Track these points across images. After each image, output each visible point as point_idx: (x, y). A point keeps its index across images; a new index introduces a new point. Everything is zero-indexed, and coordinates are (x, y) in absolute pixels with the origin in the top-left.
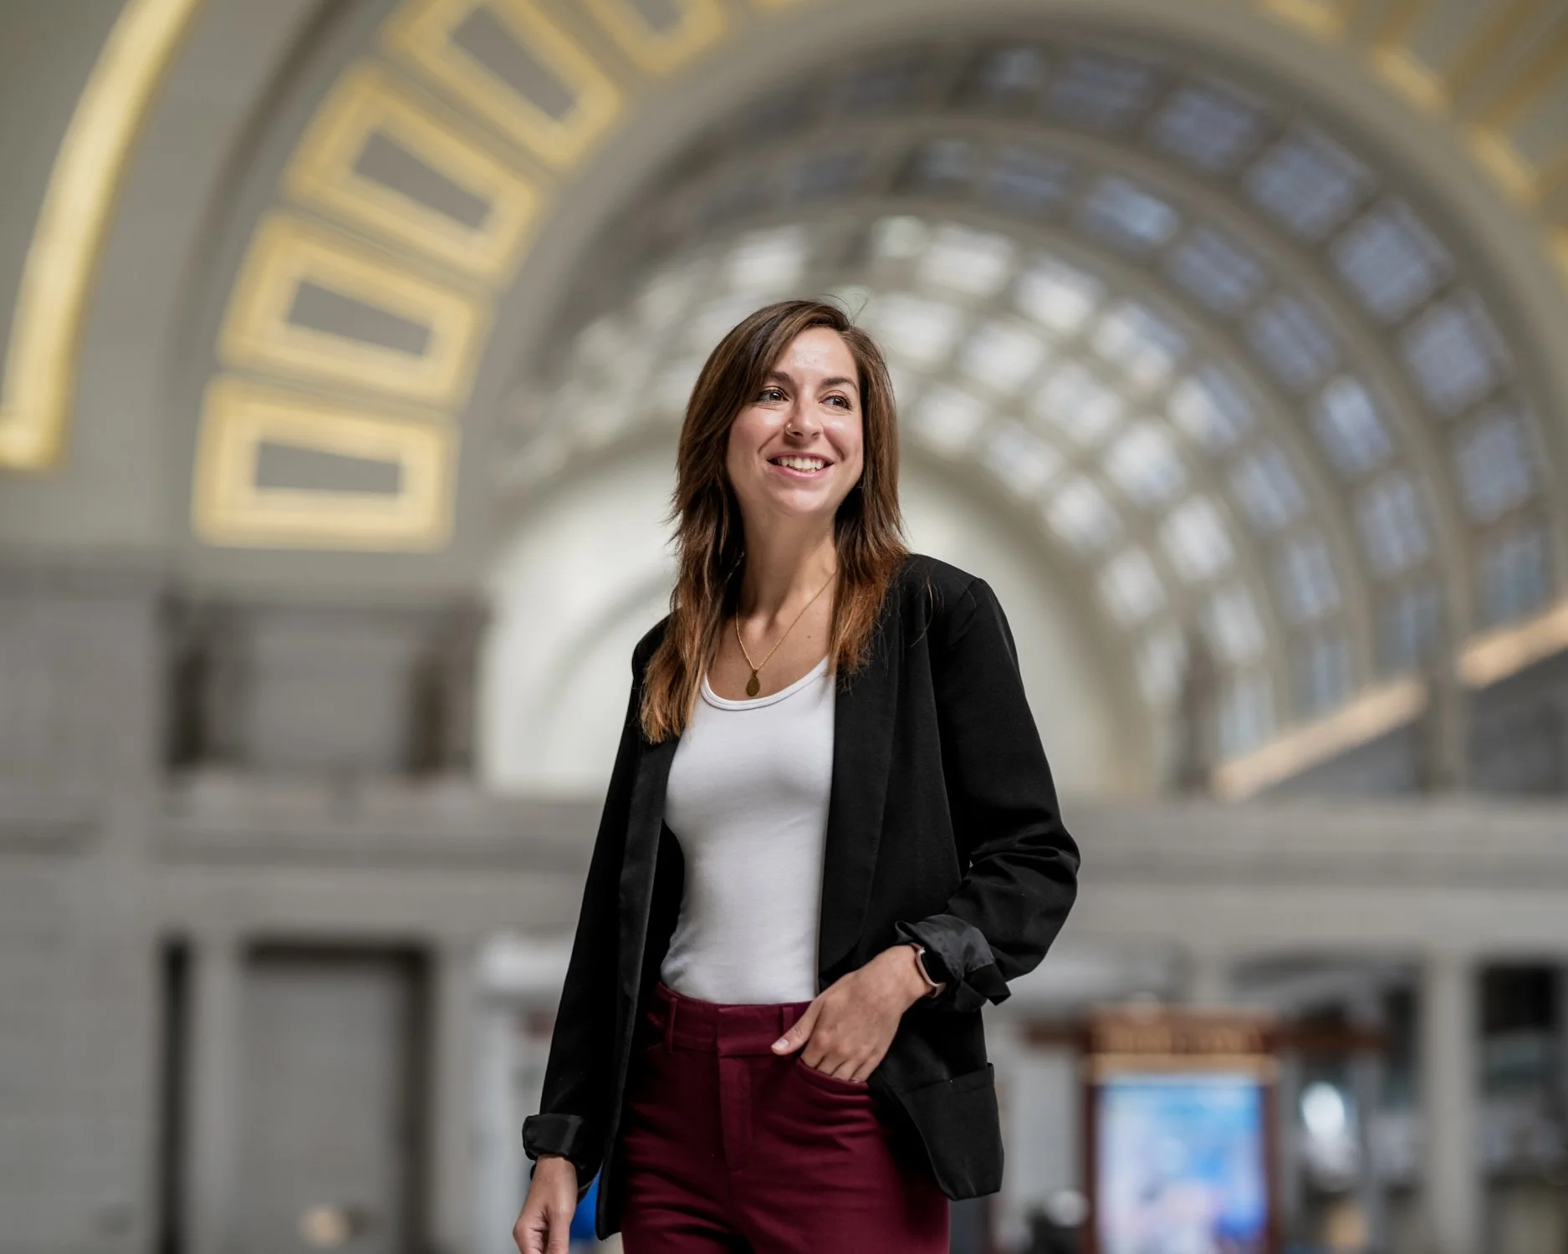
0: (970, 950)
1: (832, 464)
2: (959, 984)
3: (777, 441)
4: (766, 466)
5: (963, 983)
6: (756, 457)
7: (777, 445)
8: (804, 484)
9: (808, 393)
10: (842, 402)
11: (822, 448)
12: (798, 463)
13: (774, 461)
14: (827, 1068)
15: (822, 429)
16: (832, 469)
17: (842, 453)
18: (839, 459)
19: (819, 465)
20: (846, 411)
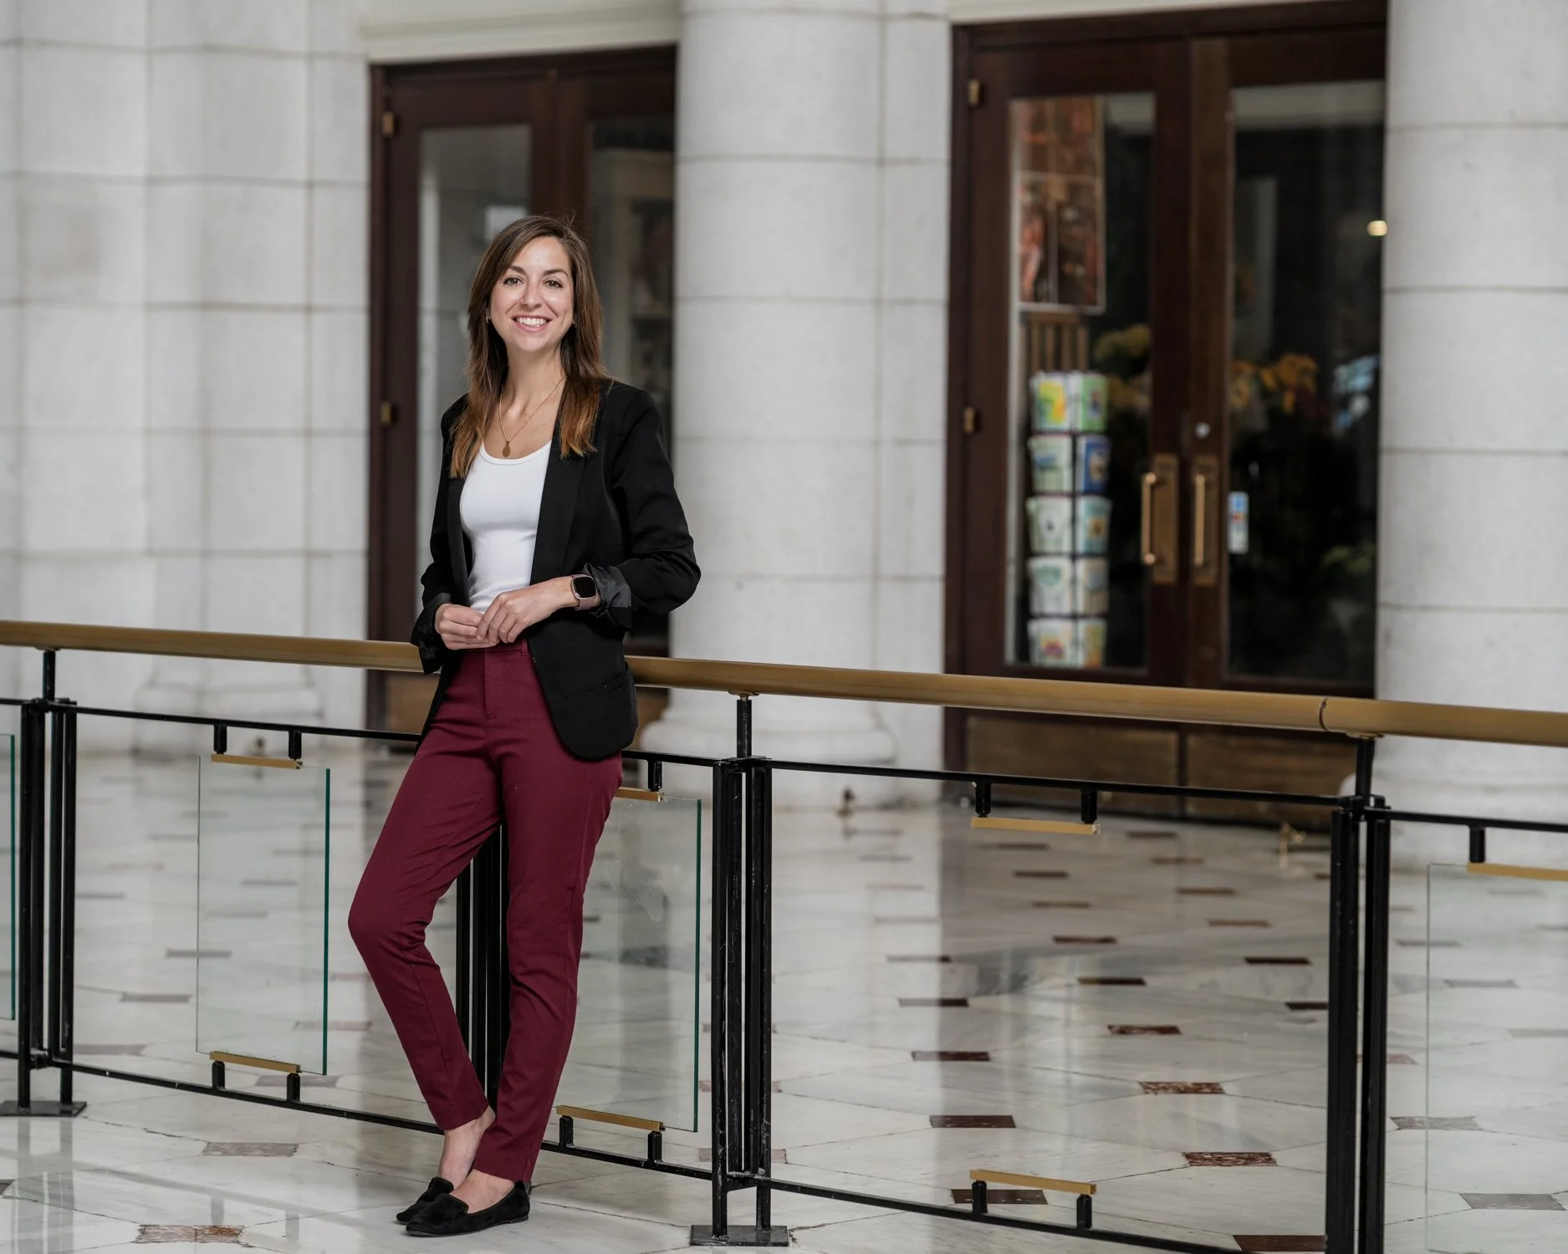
3: (517, 306)
4: (511, 321)
6: (505, 317)
7: (516, 312)
9: (534, 279)
10: (557, 284)
12: (528, 321)
13: (515, 319)
20: (559, 289)
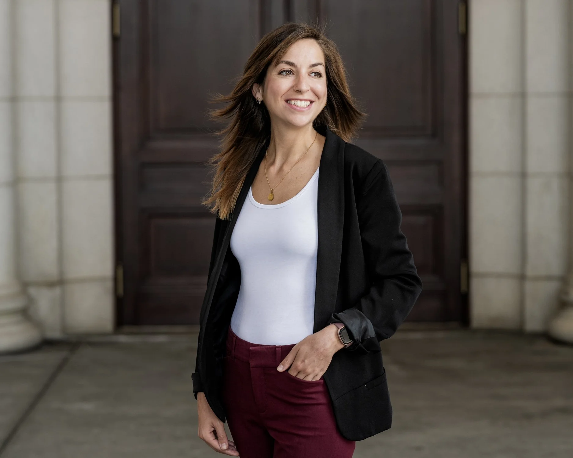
0: (366, 330)
1: (314, 102)
2: (358, 344)
5: (360, 344)
8: (301, 111)
11: (309, 96)
14: (301, 377)
15: (309, 88)
16: (314, 103)
17: (318, 97)
18: (317, 99)
19: (308, 103)
